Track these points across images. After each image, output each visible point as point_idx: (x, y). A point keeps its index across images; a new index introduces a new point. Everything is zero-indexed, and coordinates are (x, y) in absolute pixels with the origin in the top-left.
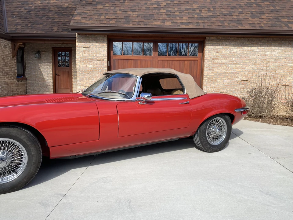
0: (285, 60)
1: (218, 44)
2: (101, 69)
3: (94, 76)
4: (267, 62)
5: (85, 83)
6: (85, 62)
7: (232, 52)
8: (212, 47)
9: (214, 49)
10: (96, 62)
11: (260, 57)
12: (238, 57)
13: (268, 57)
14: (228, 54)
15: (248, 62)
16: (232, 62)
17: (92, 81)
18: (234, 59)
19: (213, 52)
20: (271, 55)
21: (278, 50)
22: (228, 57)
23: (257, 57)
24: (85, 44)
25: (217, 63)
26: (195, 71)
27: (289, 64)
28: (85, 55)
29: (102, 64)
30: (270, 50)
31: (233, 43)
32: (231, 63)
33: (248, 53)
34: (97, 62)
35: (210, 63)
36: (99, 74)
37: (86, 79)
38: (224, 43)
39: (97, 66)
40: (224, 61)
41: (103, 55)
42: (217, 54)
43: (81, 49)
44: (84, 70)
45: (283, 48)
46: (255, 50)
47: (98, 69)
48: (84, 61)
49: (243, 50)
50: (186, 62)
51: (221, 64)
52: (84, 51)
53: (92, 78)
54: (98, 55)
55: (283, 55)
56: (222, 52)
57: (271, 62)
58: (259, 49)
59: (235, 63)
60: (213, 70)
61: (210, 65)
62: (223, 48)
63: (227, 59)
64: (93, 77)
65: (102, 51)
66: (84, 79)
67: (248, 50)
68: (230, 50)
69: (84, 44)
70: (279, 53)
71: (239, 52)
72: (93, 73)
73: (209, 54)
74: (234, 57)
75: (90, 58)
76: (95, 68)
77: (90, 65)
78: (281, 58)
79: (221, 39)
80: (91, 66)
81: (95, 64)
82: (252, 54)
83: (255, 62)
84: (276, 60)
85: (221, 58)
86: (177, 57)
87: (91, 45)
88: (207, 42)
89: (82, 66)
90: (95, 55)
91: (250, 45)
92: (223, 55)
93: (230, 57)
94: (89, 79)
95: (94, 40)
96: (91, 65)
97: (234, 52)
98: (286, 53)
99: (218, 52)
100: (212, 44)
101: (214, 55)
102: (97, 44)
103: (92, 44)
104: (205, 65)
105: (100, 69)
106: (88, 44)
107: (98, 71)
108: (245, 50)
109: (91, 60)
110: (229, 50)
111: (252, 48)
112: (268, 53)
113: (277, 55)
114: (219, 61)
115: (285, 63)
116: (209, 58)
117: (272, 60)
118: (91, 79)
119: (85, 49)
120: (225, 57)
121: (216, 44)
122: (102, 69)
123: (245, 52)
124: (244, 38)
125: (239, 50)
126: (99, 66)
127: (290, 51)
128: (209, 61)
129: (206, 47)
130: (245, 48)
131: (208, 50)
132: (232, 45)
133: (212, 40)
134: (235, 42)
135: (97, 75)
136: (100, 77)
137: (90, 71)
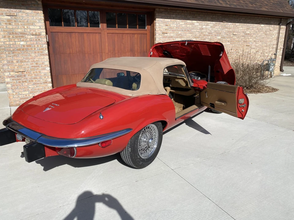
0: (215, 33)
1: (167, 16)
2: (38, 46)
3: (30, 57)
4: (203, 35)
5: (16, 68)
6: (13, 37)
7: (178, 25)
8: (161, 19)
9: (164, 22)
10: (29, 37)
11: (199, 30)
12: (183, 30)
13: (204, 31)
14: (175, 27)
15: (190, 35)
16: (178, 35)
17: (26, 64)
18: (180, 32)
19: (163, 25)
20: (206, 28)
21: (211, 24)
22: (175, 30)
23: (197, 30)
24: (9, 10)
25: (167, 37)
26: (145, 45)
27: (218, 37)
28: (11, 27)
29: (39, 40)
30: (206, 24)
31: (179, 16)
32: (178, 37)
33: (191, 26)
34: (32, 36)
35: (161, 36)
36: (36, 54)
37: (17, 62)
38: (172, 16)
39: (32, 42)
40: (172, 34)
41: (40, 26)
42: (167, 27)
43: (2, 18)
44: (12, 49)
45: (214, 22)
46: (195, 24)
47: (34, 46)
48: (11, 36)
49: (187, 24)
50: (136, 36)
51: (170, 37)
52: (8, 20)
53: (27, 60)
54: (32, 27)
55: (214, 29)
56: (170, 25)
57: (207, 35)
58: (197, 23)
59: (181, 37)
61: (160, 39)
62: (171, 21)
63: (174, 32)
64: (27, 58)
65: (37, 21)
66: (15, 61)
67: (190, 24)
68: (177, 23)
69: (6, 9)
70: (211, 27)
71: (183, 26)
72: (27, 53)
73: (159, 28)
74: (180, 31)
75: (20, 30)
76: (30, 46)
77: (21, 41)
78: (213, 31)
79: (169, 11)
80: (22, 43)
81: (28, 40)
82: (193, 27)
83: (196, 35)
84: (209, 33)
85: (170, 32)
86: (127, 30)
87: (18, 12)
88: (157, 14)
89: (8, 43)
90: (27, 27)
91: (191, 19)
92: (171, 28)
93: (177, 30)
94: (21, 61)
95: (23, 5)
96: (23, 41)
97: (180, 25)
98: (216, 27)
99: (167, 25)
100: (162, 16)
101: (163, 28)
102: (28, 11)
103: (20, 10)
104: (157, 39)
105: (36, 46)
106: (13, 11)
107: (35, 49)
108: (188, 24)
109: (21, 33)
110: (175, 23)
111: (194, 21)
112: (204, 27)
113: (210, 29)
114: (168, 34)
115: (215, 36)
116: (159, 32)
117: (207, 33)
118: (25, 61)
119: (9, 17)
120: (173, 31)
121: (165, 16)
122: (40, 46)
123: (188, 26)
124: (187, 11)
125: (183, 23)
126: (35, 42)
127: (218, 25)
128: (159, 35)
129: (157, 19)
130: (188, 21)
131: (158, 23)
132: (178, 18)
133: (161, 12)
134: (180, 15)
135: (33, 55)
136: (39, 58)
137: (21, 50)
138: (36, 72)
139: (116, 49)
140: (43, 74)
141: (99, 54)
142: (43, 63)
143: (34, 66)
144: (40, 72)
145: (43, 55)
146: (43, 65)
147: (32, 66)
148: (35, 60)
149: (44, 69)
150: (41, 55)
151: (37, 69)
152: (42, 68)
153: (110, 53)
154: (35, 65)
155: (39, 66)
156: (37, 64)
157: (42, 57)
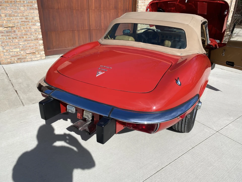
3: (19, 11)
5: (5, 23)
17: (16, 19)
26: (127, 3)
36: (26, 8)
37: (6, 16)
53: (16, 14)
60: (145, 3)
64: (16, 12)
66: (3, 15)
72: (16, 6)
94: (10, 16)
118: (14, 15)
135: (22, 8)
136: (28, 12)
137: (9, 2)
138: (27, 28)
139: (102, 6)
140: (33, 30)
141: (86, 11)
142: (33, 18)
143: (24, 21)
144: (30, 28)
145: (33, 9)
146: (33, 21)
147: (22, 22)
148: (25, 14)
149: (34, 25)
150: (30, 9)
151: (27, 24)
152: (32, 23)
153: (96, 10)
154: (25, 20)
155: (28, 21)
156: (26, 19)
157: (32, 11)
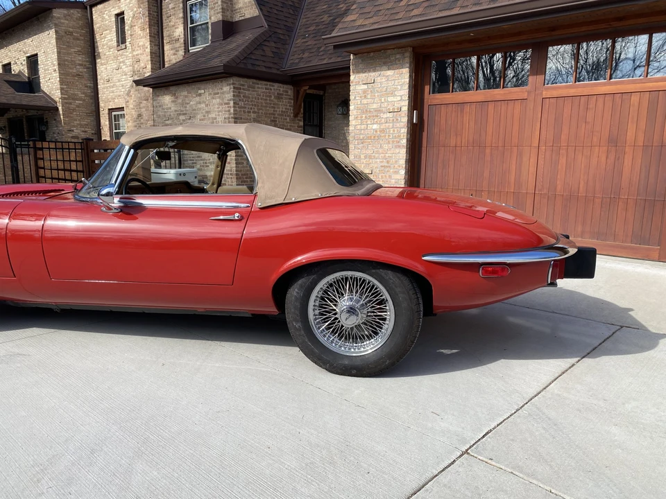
2: (394, 131)
3: (381, 151)
5: (362, 167)
6: (366, 117)
10: (385, 116)
24: (366, 74)
28: (365, 101)
29: (397, 120)
34: (389, 115)
36: (390, 145)
37: (365, 157)
39: (387, 125)
41: (401, 96)
43: (359, 88)
44: (361, 137)
47: (390, 131)
48: (364, 116)
52: (365, 91)
53: (377, 155)
54: (390, 99)
64: (378, 152)
65: (399, 87)
66: (362, 156)
69: (364, 75)
72: (379, 143)
75: (375, 106)
76: (382, 131)
77: (373, 124)
80: (375, 127)
81: (383, 120)
86: (604, 84)
87: (377, 77)
89: (359, 128)
90: (385, 100)
94: (370, 157)
95: (385, 63)
96: (377, 123)
102: (390, 73)
103: (379, 73)
105: (392, 132)
106: (372, 75)
107: (389, 136)
109: (376, 111)
118: (374, 157)
119: (365, 87)
122: (398, 131)
126: (391, 125)
135: (386, 147)
136: (392, 152)
137: (372, 138)
138: (386, 176)
140: (393, 181)
141: (515, 149)
142: (396, 162)
143: (384, 166)
144: (390, 177)
145: (399, 147)
146: (396, 166)
147: (382, 166)
148: (387, 155)
149: (396, 172)
150: (396, 147)
151: (388, 171)
152: (395, 170)
154: (386, 164)
155: (390, 167)
156: (388, 162)
157: (397, 151)
